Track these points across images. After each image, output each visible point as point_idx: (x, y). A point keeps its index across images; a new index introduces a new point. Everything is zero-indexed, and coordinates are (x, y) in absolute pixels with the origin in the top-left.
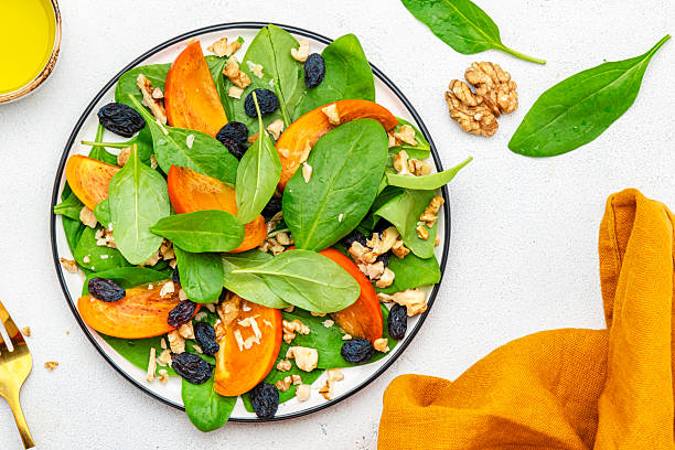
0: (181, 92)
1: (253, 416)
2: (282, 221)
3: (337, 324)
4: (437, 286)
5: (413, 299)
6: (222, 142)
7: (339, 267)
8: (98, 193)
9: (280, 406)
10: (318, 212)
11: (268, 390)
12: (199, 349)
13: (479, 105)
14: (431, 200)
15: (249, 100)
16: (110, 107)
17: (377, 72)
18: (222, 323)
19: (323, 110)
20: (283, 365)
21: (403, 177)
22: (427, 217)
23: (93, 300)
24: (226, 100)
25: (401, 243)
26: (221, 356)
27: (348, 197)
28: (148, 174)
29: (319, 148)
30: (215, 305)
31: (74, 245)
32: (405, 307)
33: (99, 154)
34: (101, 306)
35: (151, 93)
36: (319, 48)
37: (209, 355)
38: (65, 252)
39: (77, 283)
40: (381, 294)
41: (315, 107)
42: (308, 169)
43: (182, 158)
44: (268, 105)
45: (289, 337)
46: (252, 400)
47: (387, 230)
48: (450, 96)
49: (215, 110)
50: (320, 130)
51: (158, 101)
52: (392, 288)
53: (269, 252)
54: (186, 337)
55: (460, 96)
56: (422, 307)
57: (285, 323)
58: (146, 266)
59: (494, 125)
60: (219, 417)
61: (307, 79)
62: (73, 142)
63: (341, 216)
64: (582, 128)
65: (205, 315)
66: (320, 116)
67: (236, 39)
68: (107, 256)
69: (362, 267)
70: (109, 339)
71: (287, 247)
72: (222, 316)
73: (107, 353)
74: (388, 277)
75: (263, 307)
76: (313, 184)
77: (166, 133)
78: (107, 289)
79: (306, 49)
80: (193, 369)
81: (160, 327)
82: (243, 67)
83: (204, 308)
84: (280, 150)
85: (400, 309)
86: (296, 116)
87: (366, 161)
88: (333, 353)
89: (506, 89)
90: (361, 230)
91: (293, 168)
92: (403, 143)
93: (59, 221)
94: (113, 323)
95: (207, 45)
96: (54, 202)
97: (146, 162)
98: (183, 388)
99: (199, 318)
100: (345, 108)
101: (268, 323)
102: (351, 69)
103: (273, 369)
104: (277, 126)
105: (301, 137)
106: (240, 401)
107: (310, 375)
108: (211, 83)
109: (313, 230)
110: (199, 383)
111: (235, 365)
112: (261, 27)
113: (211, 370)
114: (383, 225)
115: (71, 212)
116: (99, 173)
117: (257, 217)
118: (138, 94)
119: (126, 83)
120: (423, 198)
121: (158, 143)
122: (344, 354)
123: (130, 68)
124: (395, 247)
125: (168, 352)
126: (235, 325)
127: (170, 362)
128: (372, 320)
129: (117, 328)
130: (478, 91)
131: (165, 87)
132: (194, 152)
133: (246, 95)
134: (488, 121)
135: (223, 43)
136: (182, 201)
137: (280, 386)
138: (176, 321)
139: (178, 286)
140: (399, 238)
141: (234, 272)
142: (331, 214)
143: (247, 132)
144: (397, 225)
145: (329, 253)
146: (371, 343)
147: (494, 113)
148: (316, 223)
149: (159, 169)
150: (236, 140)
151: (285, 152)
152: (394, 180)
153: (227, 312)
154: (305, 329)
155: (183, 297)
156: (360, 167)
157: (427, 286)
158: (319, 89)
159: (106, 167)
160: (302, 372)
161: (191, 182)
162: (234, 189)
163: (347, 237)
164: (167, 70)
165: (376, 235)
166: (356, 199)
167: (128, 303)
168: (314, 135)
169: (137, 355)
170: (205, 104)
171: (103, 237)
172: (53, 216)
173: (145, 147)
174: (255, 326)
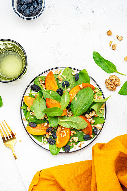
0: (49, 82)
1: (65, 152)
2: (71, 109)
3: (82, 132)
4: (104, 123)
5: (99, 126)
6: (58, 93)
7: (83, 119)
8: (31, 104)
9: (70, 149)
10: (78, 108)
11: (68, 146)
12: (53, 137)
13: (112, 84)
14: (102, 105)
16: (33, 85)
17: (90, 77)
18: (58, 132)
19: (79, 85)
20: (70, 141)
21: (96, 100)
22: (102, 108)
23: (30, 127)
24: (58, 84)
25: (96, 114)
26: (58, 139)
27: (85, 104)
28: (42, 100)
29: (78, 94)
30: (56, 128)
31: (25, 115)
32: (97, 128)
33: (31, 96)
34: (31, 128)
35: (42, 82)
36: (78, 72)
37: (55, 139)
38: (23, 117)
39: (26, 123)
40: (92, 125)
41: (77, 85)
42: (76, 98)
43: (49, 96)
44: (67, 85)
45: (72, 135)
46: (64, 148)
47: (93, 111)
48: (106, 82)
49: (56, 86)
50: (78, 90)
51: (43, 84)
52: (94, 124)
53: (68, 116)
54: (50, 135)
55: (108, 82)
56: (101, 128)
57: (71, 131)
58: (41, 120)
59: (115, 88)
60: (57, 152)
61: (75, 79)
62: (25, 93)
63: (83, 108)
65: (54, 130)
67: (60, 70)
68: (32, 118)
69: (88, 119)
70: (33, 135)
71: (71, 115)
73: (33, 138)
74: (93, 121)
75: (66, 128)
76: (77, 101)
77: (45, 91)
78: (33, 125)
79: (75, 72)
80: (52, 142)
81: (44, 133)
82: (62, 76)
83: (54, 129)
85: (96, 128)
86: (73, 87)
87: (88, 97)
88: (82, 138)
89: (118, 81)
90: (87, 111)
91: (73, 98)
92: (96, 92)
93: (22, 110)
94: (34, 132)
95: (54, 72)
96: (21, 106)
97: (41, 97)
98: (49, 146)
99: (53, 131)
100: (84, 85)
101: (68, 132)
102: (85, 77)
103: (69, 141)
104: (69, 89)
105: (74, 92)
106: (62, 148)
107: (76, 143)
108: (55, 80)
110: (53, 145)
111: (60, 141)
112: (65, 68)
113: (55, 142)
114: (92, 110)
115: (25, 108)
116: (31, 100)
117: (65, 109)
118: (39, 82)
119: (36, 80)
120: (101, 104)
121: (44, 93)
122: (84, 138)
123: (37, 77)
124: (95, 115)
125: (46, 138)
126: (60, 132)
127: (46, 140)
128: (90, 131)
130: (112, 81)
131: (45, 81)
132: (51, 95)
133: (62, 83)
134: (114, 88)
135: (57, 71)
136: (49, 105)
137: (70, 145)
138: (48, 131)
139: (48, 124)
140: (96, 113)
141: (60, 121)
142: (81, 108)
143: (63, 90)
144: (96, 110)
145: (81, 116)
146: (90, 136)
147: (115, 86)
148: (78, 110)
149: (44, 99)
150: (60, 92)
151: (71, 95)
152: (95, 101)
153: (59, 129)
154: (76, 133)
155: (49, 126)
156: (87, 98)
157: (102, 123)
158: (78, 81)
159: (32, 98)
160: (75, 142)
161: (51, 101)
162: (60, 103)
163: (85, 113)
164: (45, 77)
165: (91, 112)
166: (86, 105)
167: (37, 128)
168: (77, 91)
169: (39, 139)
170: (54, 84)
171: (32, 113)
172: (21, 109)
173: (41, 94)
174: (65, 132)
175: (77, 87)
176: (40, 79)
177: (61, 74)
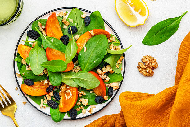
0: (50, 27)
1: (70, 118)
2: (78, 63)
3: (94, 92)
4: (122, 82)
5: (115, 85)
6: (61, 41)
7: (94, 76)
8: (27, 55)
9: (77, 115)
10: (88, 61)
11: (74, 111)
12: (55, 99)
14: (120, 57)
15: (69, 29)
16: (30, 31)
17: (105, 21)
18: (61, 92)
19: (90, 32)
20: (78, 103)
21: (112, 51)
23: (25, 85)
24: (63, 29)
25: (111, 69)
26: (61, 101)
27: (96, 56)
28: (41, 50)
29: (88, 43)
30: (59, 87)
31: (20, 70)
32: (113, 87)
33: (27, 44)
34: (27, 87)
35: (42, 27)
36: (89, 15)
37: (57, 101)
39: (21, 80)
40: (106, 84)
41: (87, 31)
42: (85, 48)
43: (50, 45)
44: (74, 30)
45: (80, 96)
46: (69, 113)
47: (107, 66)
49: (60, 32)
50: (88, 37)
51: (43, 29)
52: (109, 82)
53: (75, 72)
54: (51, 95)
56: (117, 87)
57: (79, 92)
58: (40, 76)
60: (60, 118)
61: (85, 23)
62: (20, 41)
63: (94, 61)
64: (163, 37)
65: (57, 89)
66: (89, 33)
67: (65, 12)
68: (29, 73)
69: (100, 76)
70: (30, 96)
71: (79, 70)
72: (61, 90)
74: (108, 79)
75: (72, 87)
76: (87, 52)
77: (46, 38)
78: (30, 81)
79: (85, 15)
80: (53, 105)
81: (44, 93)
82: (67, 20)
83: (56, 87)
84: (78, 43)
85: (111, 88)
86: (82, 34)
87: (101, 46)
88: (92, 100)
90: (100, 66)
91: (81, 48)
92: (112, 41)
93: (16, 63)
94: (30, 91)
95: (57, 14)
96: (15, 57)
97: (40, 46)
98: (50, 110)
99: (55, 90)
100: (96, 31)
101: (74, 92)
102: (98, 20)
103: (75, 105)
104: (77, 36)
105: (83, 40)
106: (66, 114)
107: (86, 107)
108: (58, 24)
109: (87, 66)
110: (55, 109)
111: (65, 103)
112: (72, 9)
113: (58, 105)
114: (106, 64)
115: (19, 60)
116: (27, 50)
117: (72, 62)
118: (38, 27)
119: (35, 24)
120: (117, 57)
121: (43, 41)
122: (95, 101)
123: (36, 20)
124: (110, 71)
125: (46, 100)
126: (65, 92)
127: (47, 103)
128: (103, 91)
129: (32, 93)
131: (46, 25)
132: (53, 43)
135: (62, 13)
136: (50, 57)
137: (77, 109)
138: (48, 91)
139: (49, 81)
141: (64, 77)
142: (92, 61)
143: (69, 38)
144: (110, 64)
145: (91, 72)
146: (103, 98)
148: (88, 63)
149: (44, 48)
150: (65, 40)
151: (79, 44)
152: (109, 51)
153: (62, 88)
154: (85, 94)
155: (50, 84)
156: (100, 48)
157: (119, 81)
158: (89, 26)
159: (29, 48)
160: (84, 106)
161: (52, 52)
162: (64, 54)
163: (96, 68)
164: (46, 21)
165: (104, 67)
166: (99, 57)
167: (35, 86)
168: (87, 39)
169: (37, 101)
170: (57, 30)
171: (28, 67)
172: (14, 62)
173: (40, 42)
174: (70, 92)
175: (87, 33)
176: (39, 23)
177: (67, 17)
